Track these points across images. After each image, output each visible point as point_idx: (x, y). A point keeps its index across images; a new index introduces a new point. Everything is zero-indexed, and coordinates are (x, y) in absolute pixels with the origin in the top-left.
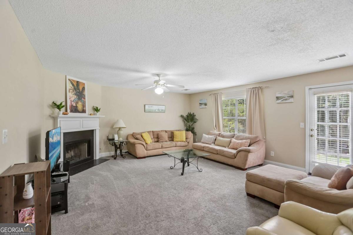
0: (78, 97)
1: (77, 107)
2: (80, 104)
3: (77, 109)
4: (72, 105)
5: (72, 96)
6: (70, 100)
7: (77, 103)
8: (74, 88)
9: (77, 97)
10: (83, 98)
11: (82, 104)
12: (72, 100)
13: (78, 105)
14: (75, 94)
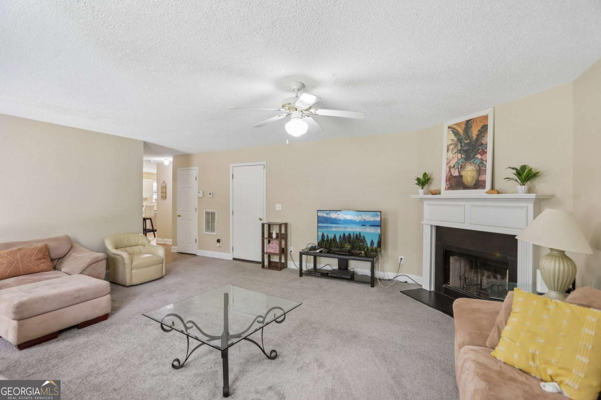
0: (466, 155)
1: (461, 177)
2: (469, 169)
3: (462, 181)
4: (451, 175)
5: (453, 157)
6: (448, 166)
7: (461, 168)
8: (458, 139)
9: (463, 156)
10: (479, 153)
11: (475, 169)
12: (452, 166)
13: (463, 173)
14: (459, 151)
